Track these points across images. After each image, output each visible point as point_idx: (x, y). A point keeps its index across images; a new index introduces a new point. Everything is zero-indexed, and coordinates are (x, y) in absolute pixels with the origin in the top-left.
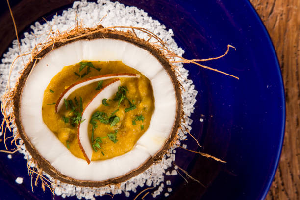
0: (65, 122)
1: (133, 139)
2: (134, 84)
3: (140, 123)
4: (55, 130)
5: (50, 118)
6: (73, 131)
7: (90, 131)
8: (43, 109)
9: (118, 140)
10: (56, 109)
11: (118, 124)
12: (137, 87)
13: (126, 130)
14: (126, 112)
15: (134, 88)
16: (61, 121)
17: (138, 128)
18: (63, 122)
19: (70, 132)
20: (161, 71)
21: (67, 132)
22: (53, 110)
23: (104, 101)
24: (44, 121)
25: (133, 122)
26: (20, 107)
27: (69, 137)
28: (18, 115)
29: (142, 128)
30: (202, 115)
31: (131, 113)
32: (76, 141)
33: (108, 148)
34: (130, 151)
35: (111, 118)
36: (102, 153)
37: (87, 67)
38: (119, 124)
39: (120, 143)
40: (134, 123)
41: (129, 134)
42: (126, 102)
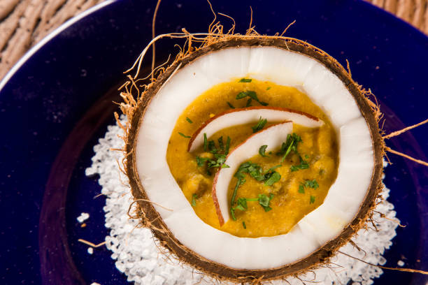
0: (198, 164)
1: (296, 213)
2: (312, 135)
3: (310, 193)
4: (180, 176)
5: (178, 155)
6: (207, 181)
7: (232, 189)
8: (170, 143)
9: (271, 209)
10: (190, 145)
11: (276, 185)
12: (315, 139)
13: (286, 196)
14: (293, 171)
15: (311, 140)
16: (193, 162)
17: (306, 198)
18: (196, 165)
19: (202, 180)
20: (357, 118)
21: (198, 179)
22: (185, 146)
23: (262, 149)
24: (168, 160)
25: (300, 187)
26: (140, 126)
27: (200, 188)
28: (134, 138)
29: (312, 200)
30: (403, 258)
31: (300, 174)
32: (208, 196)
33: (253, 217)
34: (286, 233)
35: (268, 174)
36: (244, 224)
37: (248, 98)
38: (278, 186)
39: (274, 214)
40: (301, 189)
41: (290, 204)
42: (294, 158)
